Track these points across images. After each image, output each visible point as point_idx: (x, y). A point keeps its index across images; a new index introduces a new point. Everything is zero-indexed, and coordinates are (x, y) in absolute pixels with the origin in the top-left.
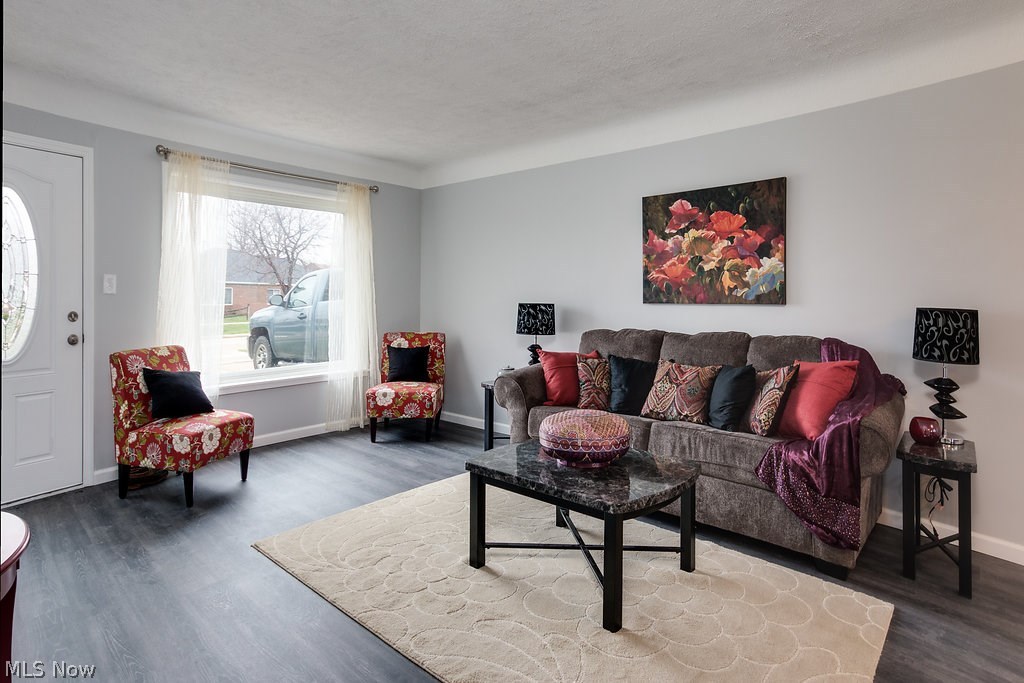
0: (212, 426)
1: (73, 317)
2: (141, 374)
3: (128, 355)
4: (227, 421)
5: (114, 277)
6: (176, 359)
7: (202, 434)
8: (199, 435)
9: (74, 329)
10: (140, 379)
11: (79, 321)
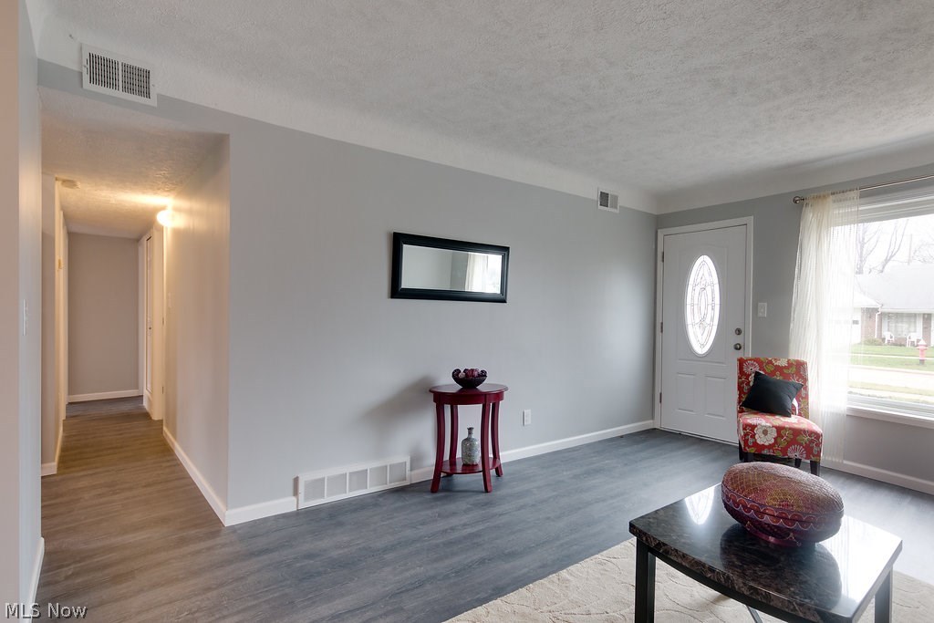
0: (768, 424)
1: (739, 332)
2: (753, 375)
3: (747, 360)
4: (787, 426)
5: (766, 304)
6: (793, 370)
7: (756, 426)
8: (753, 427)
9: (739, 339)
10: (751, 378)
11: (742, 335)
